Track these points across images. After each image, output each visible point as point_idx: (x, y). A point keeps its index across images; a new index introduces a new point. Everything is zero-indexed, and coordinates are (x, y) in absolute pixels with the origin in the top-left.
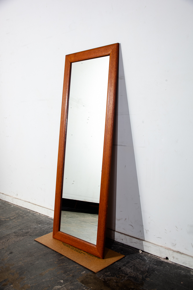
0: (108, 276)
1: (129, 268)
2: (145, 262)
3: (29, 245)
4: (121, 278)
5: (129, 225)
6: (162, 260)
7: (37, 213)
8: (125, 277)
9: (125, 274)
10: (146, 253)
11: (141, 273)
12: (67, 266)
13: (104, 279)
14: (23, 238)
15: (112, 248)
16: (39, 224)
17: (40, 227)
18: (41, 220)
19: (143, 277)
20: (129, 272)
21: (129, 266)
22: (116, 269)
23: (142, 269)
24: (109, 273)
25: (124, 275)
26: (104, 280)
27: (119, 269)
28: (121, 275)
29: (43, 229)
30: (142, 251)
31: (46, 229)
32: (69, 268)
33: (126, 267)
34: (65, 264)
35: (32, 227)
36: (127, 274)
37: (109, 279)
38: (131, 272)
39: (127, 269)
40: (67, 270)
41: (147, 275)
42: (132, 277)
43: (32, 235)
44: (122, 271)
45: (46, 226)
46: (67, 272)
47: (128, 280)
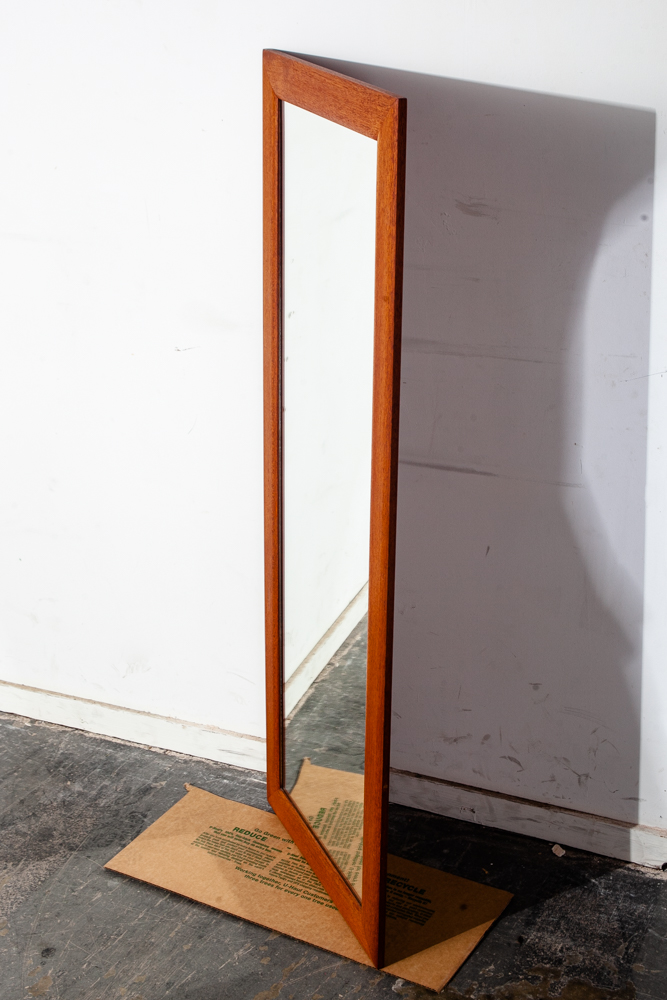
0: (495, 982)
1: (552, 932)
2: (595, 896)
3: (99, 895)
4: (545, 979)
5: (504, 757)
6: (650, 874)
7: (17, 719)
8: (557, 975)
9: (550, 960)
10: (579, 856)
11: (603, 945)
12: (318, 967)
14: (44, 865)
15: (446, 851)
16: (70, 777)
17: (80, 794)
18: (66, 756)
19: (618, 960)
20: (561, 951)
21: (549, 924)
22: (509, 944)
23: (600, 931)
24: (492, 967)
25: (548, 966)
27: (516, 942)
28: (538, 969)
29: (102, 802)
30: (563, 847)
31: (117, 803)
32: (334, 975)
33: (538, 931)
34: (303, 960)
35: (43, 800)
36: (559, 962)
37: (507, 994)
38: (567, 949)
39: (549, 939)
40: (330, 985)
41: (627, 949)
42: (583, 970)
43: (76, 840)
44: (533, 950)
45: (107, 783)
46: (336, 994)
47: (572, 984)
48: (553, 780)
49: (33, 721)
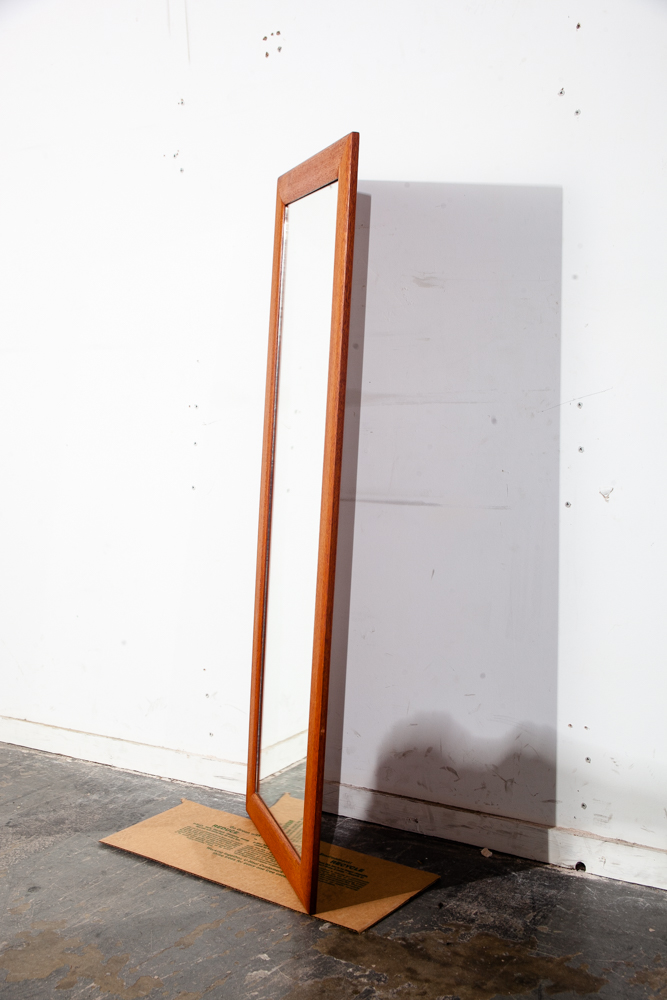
0: (411, 930)
1: (470, 902)
2: (513, 883)
3: (89, 858)
4: (457, 931)
5: (444, 768)
6: (565, 872)
8: (468, 929)
9: (464, 919)
10: (505, 858)
11: (514, 913)
12: (258, 912)
13: (404, 939)
14: (51, 839)
16: (91, 791)
17: (95, 801)
18: (92, 780)
19: (525, 923)
20: (476, 914)
21: (468, 897)
22: (430, 908)
23: (513, 904)
24: (411, 921)
25: (461, 923)
26: (404, 943)
27: (437, 906)
28: (452, 924)
29: (111, 806)
30: (490, 850)
31: (123, 807)
32: (271, 917)
33: (458, 901)
34: (247, 906)
35: (65, 802)
36: (473, 921)
37: (420, 938)
38: (481, 913)
39: (465, 906)
40: (265, 922)
41: (535, 916)
42: (491, 927)
43: (82, 827)
44: (450, 912)
45: (119, 795)
46: (270, 929)
47: (479, 936)
48: (484, 788)
49: (74, 759)
